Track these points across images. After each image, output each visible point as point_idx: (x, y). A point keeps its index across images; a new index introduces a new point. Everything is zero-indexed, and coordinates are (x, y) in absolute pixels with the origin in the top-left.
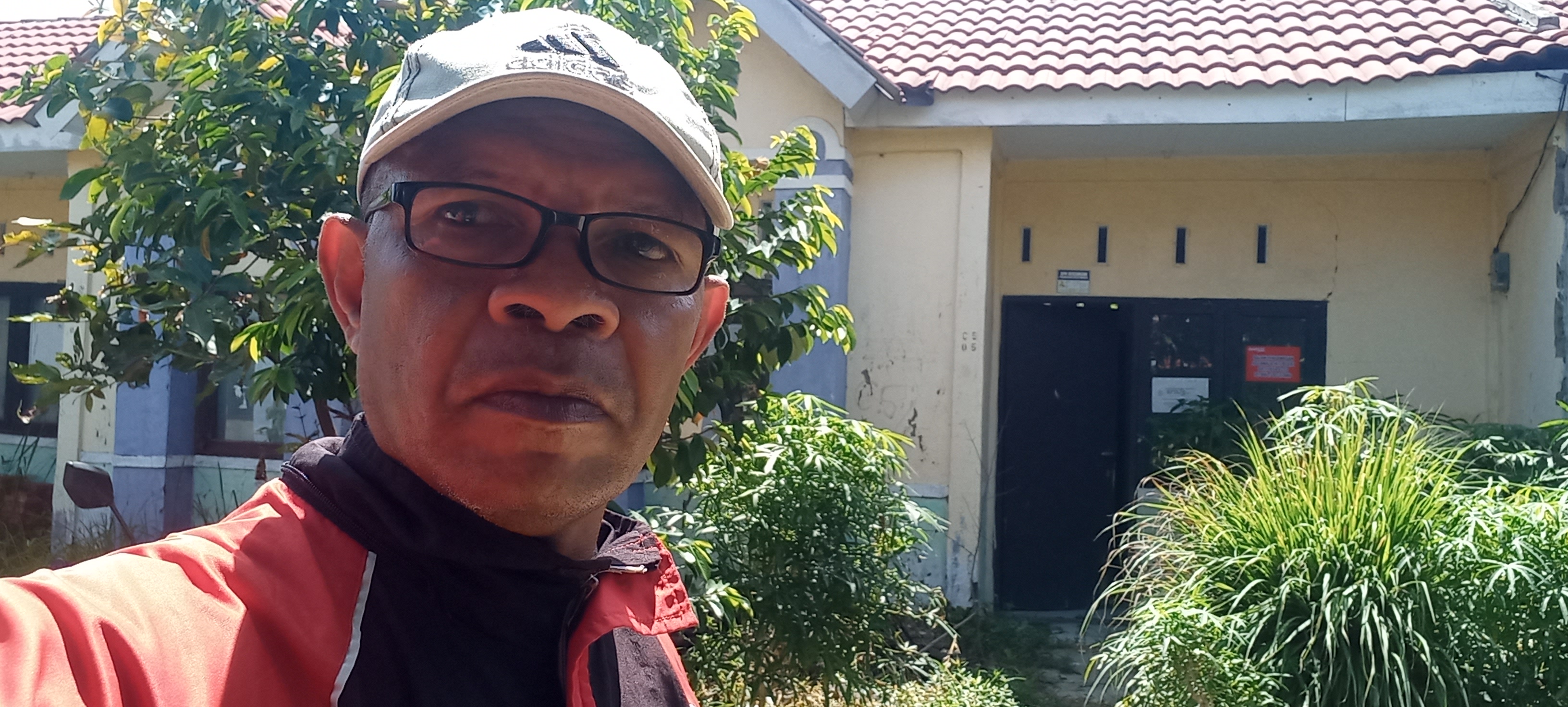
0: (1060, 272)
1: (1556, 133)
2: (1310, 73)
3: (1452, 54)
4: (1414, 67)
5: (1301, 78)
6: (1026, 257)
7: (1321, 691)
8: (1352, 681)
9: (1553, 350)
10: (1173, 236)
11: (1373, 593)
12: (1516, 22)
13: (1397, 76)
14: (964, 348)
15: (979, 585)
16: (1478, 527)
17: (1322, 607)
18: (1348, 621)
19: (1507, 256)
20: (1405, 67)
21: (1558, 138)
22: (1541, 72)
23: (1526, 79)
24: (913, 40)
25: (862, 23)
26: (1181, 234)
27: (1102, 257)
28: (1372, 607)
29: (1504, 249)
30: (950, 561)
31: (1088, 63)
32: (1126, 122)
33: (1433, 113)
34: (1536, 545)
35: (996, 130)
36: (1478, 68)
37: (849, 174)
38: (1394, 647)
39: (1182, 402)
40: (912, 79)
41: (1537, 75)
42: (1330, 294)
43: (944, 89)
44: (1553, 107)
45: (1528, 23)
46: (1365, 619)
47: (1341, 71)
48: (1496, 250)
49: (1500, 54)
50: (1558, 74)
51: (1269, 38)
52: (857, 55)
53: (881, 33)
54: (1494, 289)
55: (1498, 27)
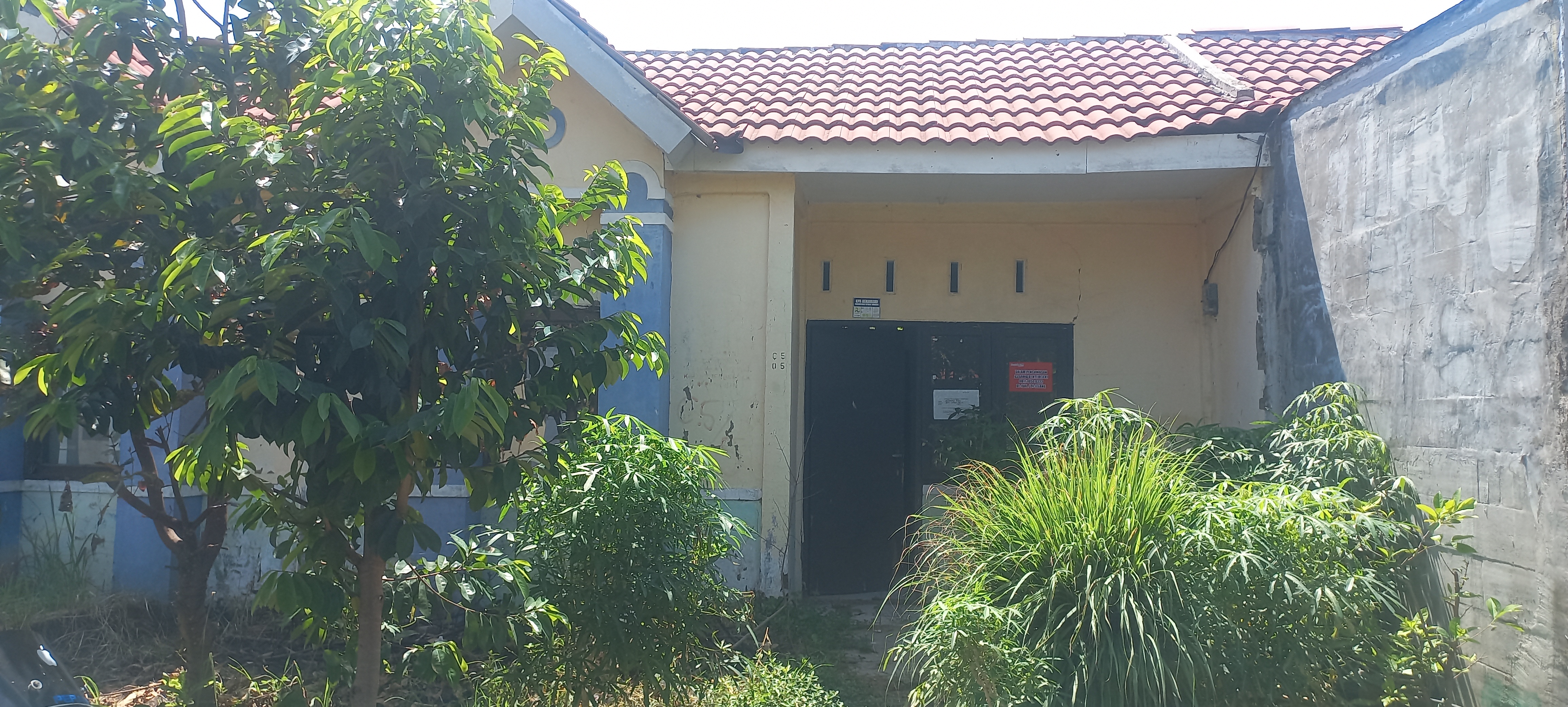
0: (856, 299)
1: (1253, 185)
2: (1058, 132)
3: (1170, 119)
4: (1141, 129)
5: (1050, 137)
6: (826, 287)
7: (1088, 672)
8: (1114, 663)
9: (1256, 363)
10: (947, 270)
11: (1128, 580)
12: (1220, 94)
13: (1127, 137)
14: (774, 366)
15: (789, 578)
16: (1214, 520)
17: (1088, 597)
18: (1109, 608)
19: (1215, 287)
20: (1133, 129)
21: (1255, 189)
22: (1241, 134)
23: (1229, 140)
24: (724, 97)
25: (680, 81)
26: (954, 268)
27: (890, 288)
28: (1128, 594)
29: (1212, 281)
30: (763, 557)
31: (875, 121)
32: (908, 171)
33: (1157, 168)
34: (1261, 534)
35: (798, 177)
36: (1190, 130)
37: (670, 213)
38: (1147, 630)
39: (958, 410)
40: (722, 129)
41: (1239, 137)
42: (1075, 318)
43: (752, 139)
44: (1251, 163)
45: (1229, 95)
46: (1123, 606)
47: (1082, 132)
48: (1206, 281)
49: (1209, 119)
50: (1256, 136)
51: (1022, 104)
52: (675, 107)
53: (696, 90)
54: (1205, 313)
55: (1207, 98)
